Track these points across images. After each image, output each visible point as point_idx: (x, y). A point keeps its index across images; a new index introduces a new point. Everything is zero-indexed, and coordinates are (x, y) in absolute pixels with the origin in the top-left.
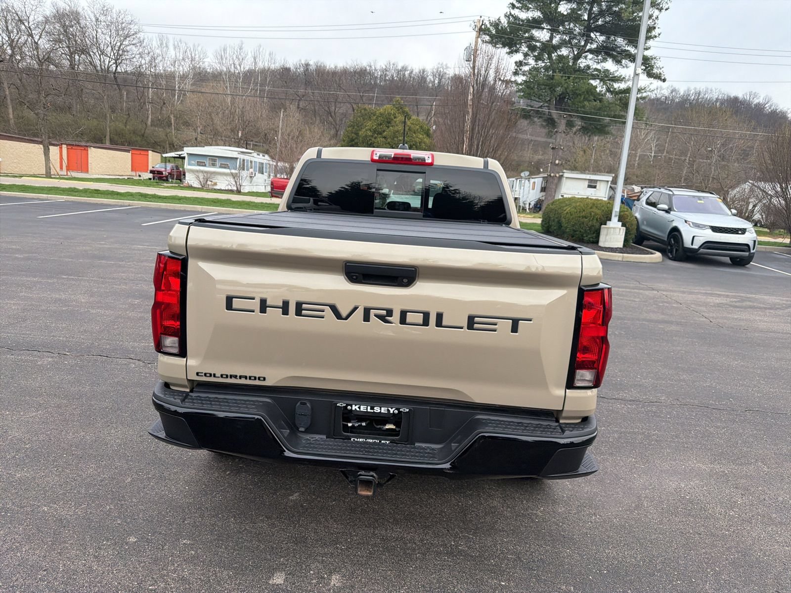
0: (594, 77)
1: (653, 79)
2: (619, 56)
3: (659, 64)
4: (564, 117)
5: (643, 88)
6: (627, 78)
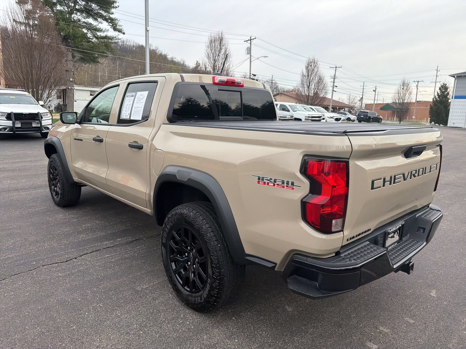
0: (84, 27)
1: (117, 32)
2: (96, 16)
3: (120, 23)
4: (70, 51)
5: (114, 37)
6: (104, 30)
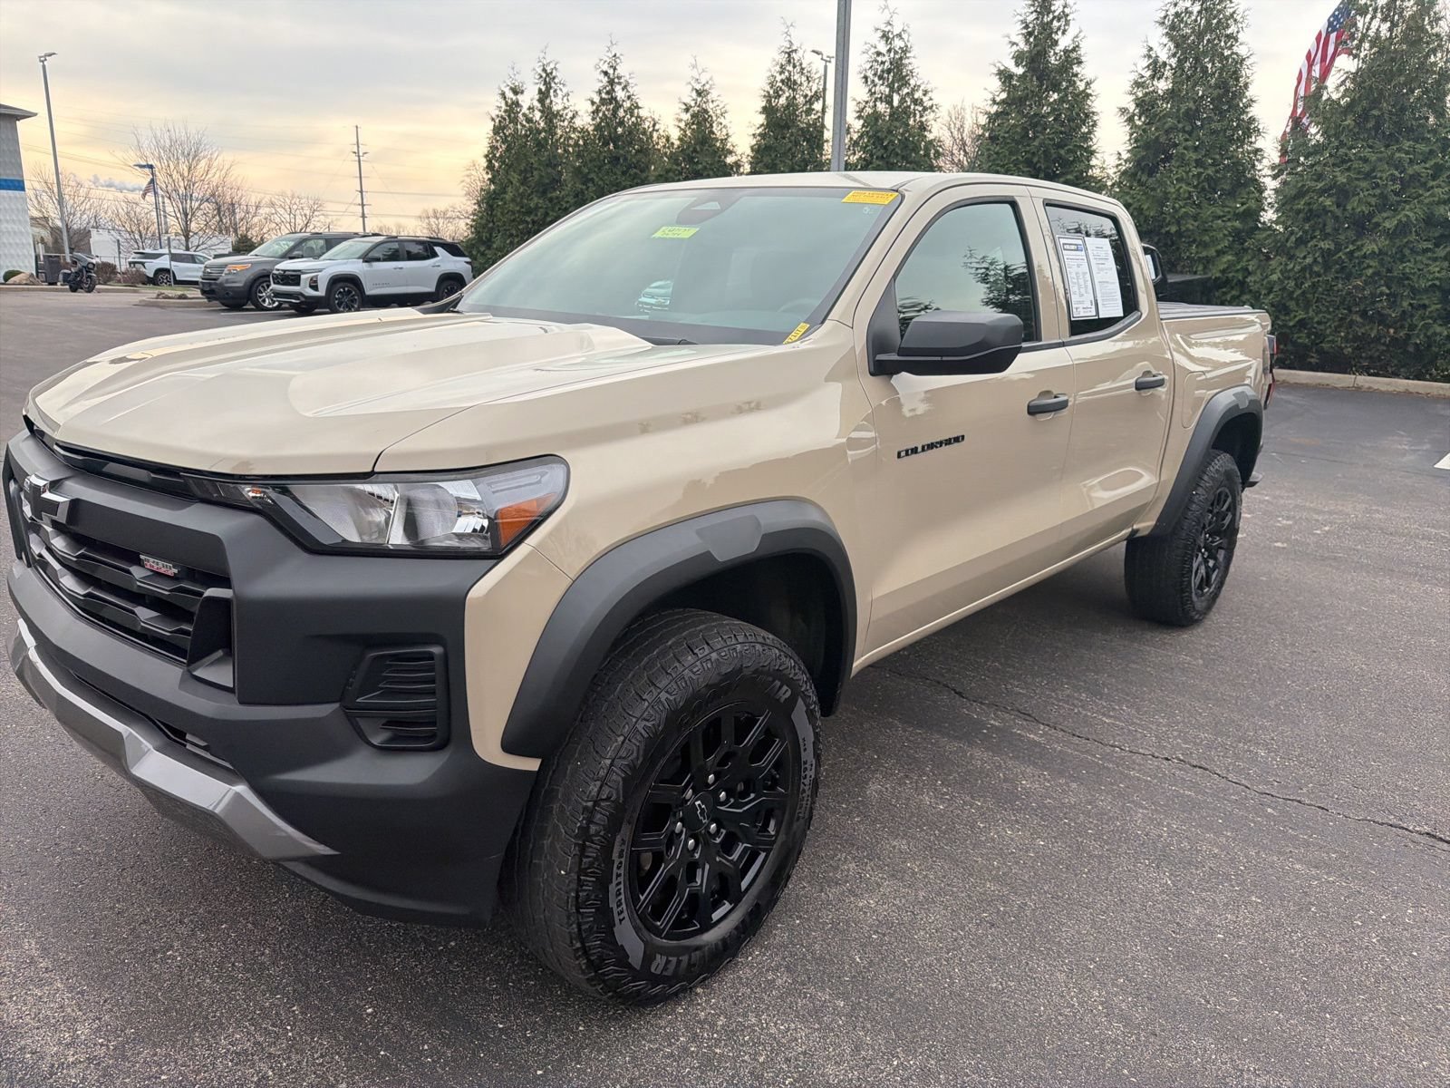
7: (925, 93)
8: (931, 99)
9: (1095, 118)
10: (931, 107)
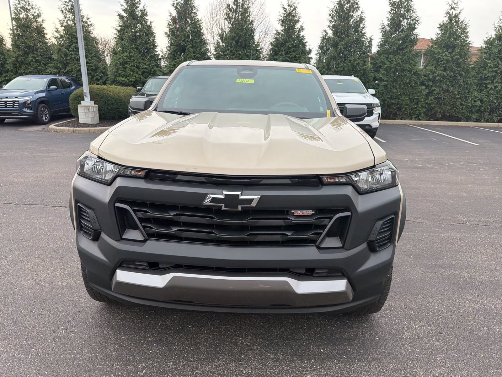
7: (88, 19)
8: (90, 22)
9: (155, 35)
10: (91, 25)
